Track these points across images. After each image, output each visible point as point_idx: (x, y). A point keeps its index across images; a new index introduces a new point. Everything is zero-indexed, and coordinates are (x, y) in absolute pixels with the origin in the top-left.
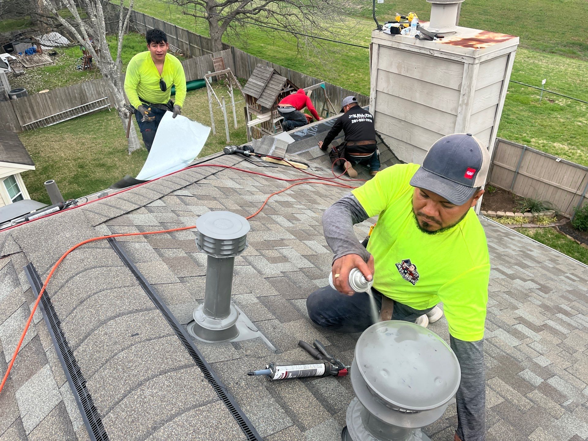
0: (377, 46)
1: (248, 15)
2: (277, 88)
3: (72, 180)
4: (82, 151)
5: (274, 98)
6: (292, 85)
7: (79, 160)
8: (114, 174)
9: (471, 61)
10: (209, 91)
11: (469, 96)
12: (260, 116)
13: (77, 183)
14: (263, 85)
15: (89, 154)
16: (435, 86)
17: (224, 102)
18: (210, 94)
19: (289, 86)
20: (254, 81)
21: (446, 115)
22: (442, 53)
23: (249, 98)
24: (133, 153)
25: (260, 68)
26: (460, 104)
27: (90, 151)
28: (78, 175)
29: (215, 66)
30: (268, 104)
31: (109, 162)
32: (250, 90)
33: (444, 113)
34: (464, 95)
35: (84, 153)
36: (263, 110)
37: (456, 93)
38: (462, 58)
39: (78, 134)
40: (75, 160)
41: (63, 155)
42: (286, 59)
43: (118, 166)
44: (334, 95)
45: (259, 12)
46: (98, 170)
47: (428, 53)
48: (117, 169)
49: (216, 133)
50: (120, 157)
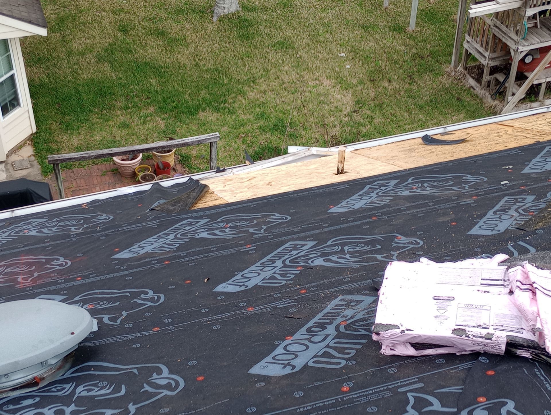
3: (103, 54)
7: (122, 15)
8: (179, 56)
13: (111, 62)
15: (141, 4)
24: (221, 19)
28: (115, 44)
40: (115, 13)
43: (188, 41)
46: (151, 41)
48: (187, 46)
49: (389, 4)
50: (196, 22)
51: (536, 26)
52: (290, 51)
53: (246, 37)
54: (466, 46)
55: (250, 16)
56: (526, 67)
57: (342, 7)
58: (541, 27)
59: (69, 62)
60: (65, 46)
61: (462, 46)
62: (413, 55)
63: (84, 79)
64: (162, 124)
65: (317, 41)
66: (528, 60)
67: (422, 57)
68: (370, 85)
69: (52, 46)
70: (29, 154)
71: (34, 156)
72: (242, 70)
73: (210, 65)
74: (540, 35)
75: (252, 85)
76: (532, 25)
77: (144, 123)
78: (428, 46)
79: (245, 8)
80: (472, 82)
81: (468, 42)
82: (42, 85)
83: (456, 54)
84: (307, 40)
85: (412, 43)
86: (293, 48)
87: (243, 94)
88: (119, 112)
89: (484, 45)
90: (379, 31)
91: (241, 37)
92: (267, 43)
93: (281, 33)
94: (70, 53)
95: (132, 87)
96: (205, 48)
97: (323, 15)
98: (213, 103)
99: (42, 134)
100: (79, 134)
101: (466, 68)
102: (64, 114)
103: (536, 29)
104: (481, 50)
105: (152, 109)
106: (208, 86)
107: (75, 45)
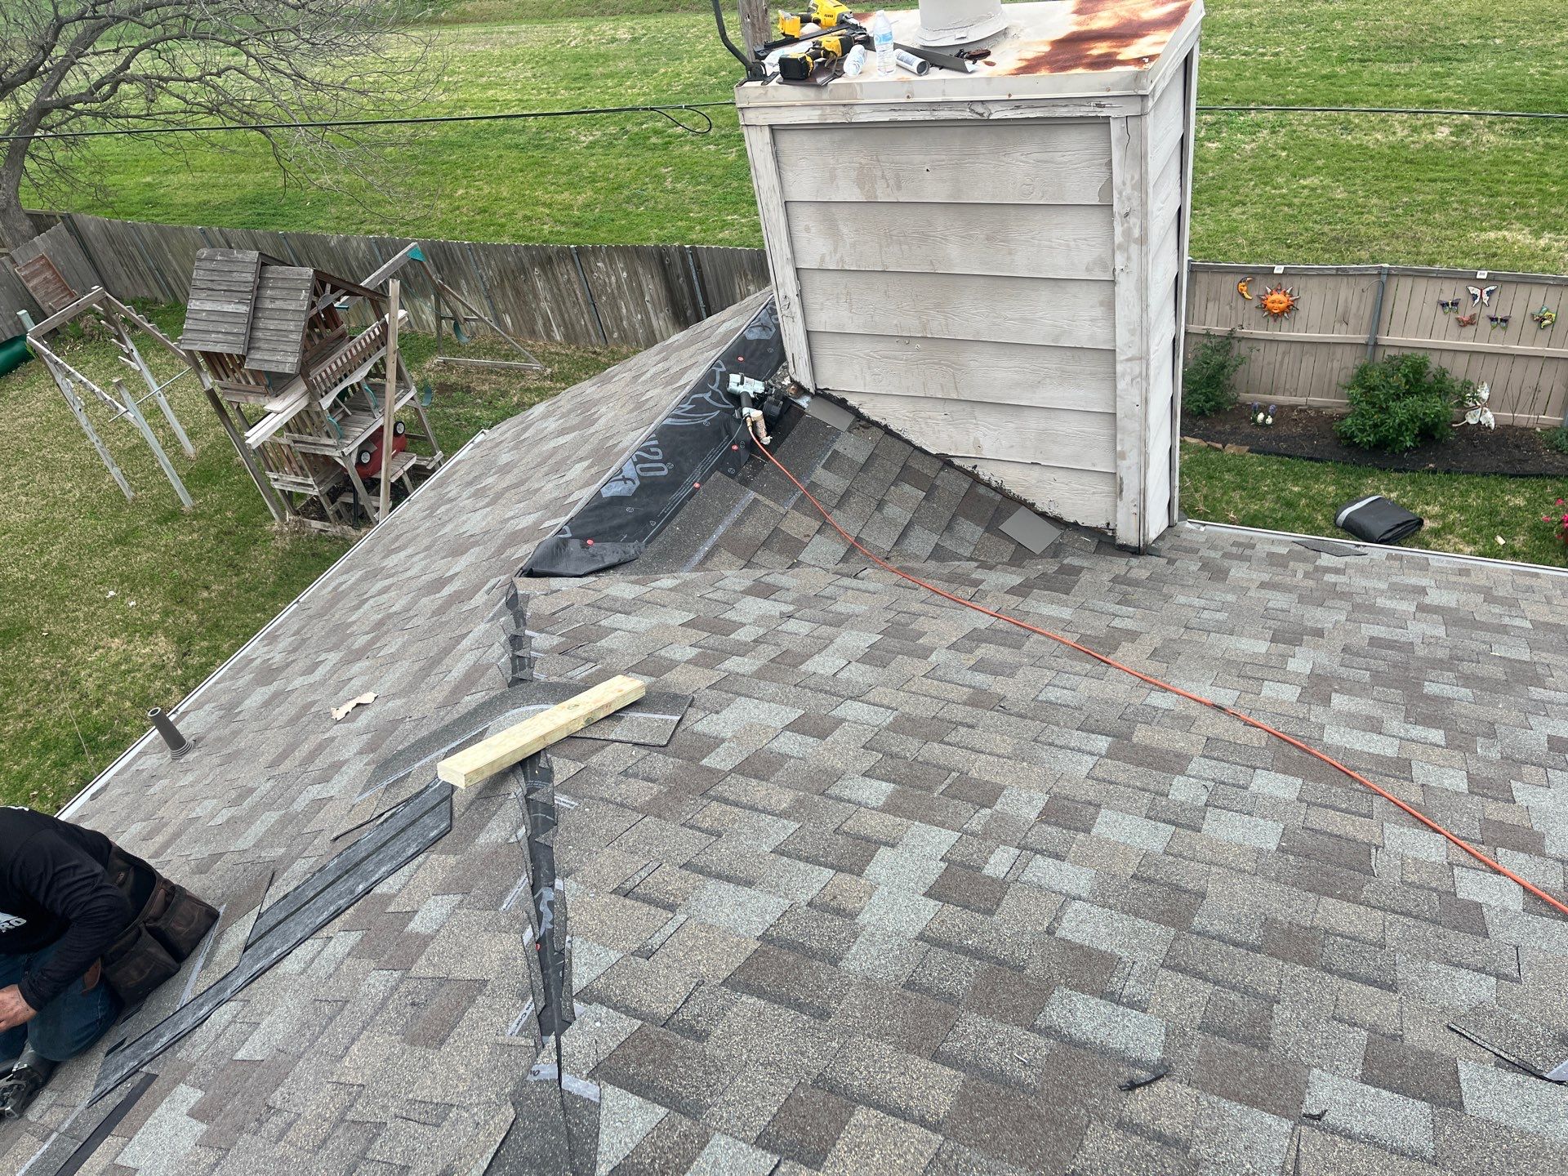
0: (767, 131)
1: (79, 106)
2: (293, 306)
5: (297, 337)
6: (336, 282)
9: (1133, 109)
10: (59, 378)
11: (1145, 215)
12: (274, 405)
14: (244, 309)
16: (1013, 211)
17: (126, 395)
18: (66, 384)
19: (328, 287)
20: (209, 306)
21: (1073, 288)
22: (1018, 104)
23: (215, 361)
25: (211, 259)
26: (1120, 247)
29: (35, 289)
30: (288, 362)
32: (207, 337)
33: (1063, 284)
34: (1127, 215)
36: (276, 384)
37: (1097, 217)
38: (1099, 106)
42: (244, 202)
44: (451, 270)
45: (114, 89)
47: (967, 115)
49: (135, 492)
54: (277, 486)
56: (370, 469)
58: (353, 413)
62: (216, 537)
65: (62, 599)
66: (366, 459)
67: (230, 533)
68: (183, 608)
74: (358, 422)
80: (316, 525)
81: (276, 480)
89: (299, 473)
97: (45, 560)
101: (297, 513)
103: (349, 418)
104: (299, 480)
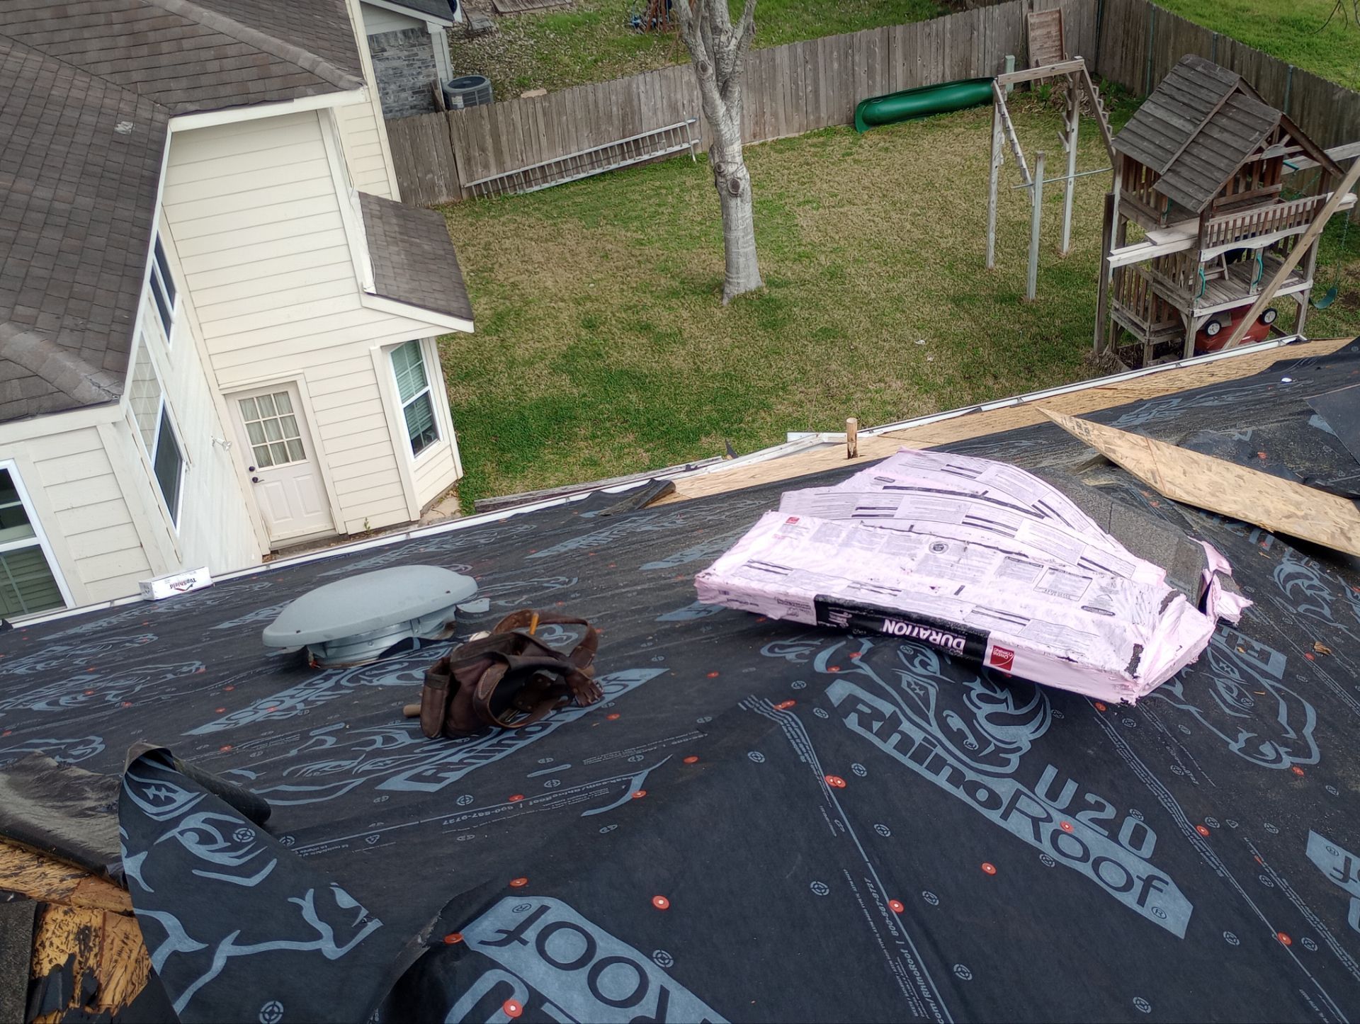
2: (1238, 143)
3: (560, 361)
4: (600, 276)
5: (1223, 177)
6: (1297, 136)
7: (589, 304)
8: (672, 359)
10: (998, 128)
12: (1156, 235)
13: (571, 373)
14: (1189, 128)
15: (616, 287)
17: (1040, 170)
18: (1000, 138)
19: (1286, 138)
20: (1160, 113)
24: (734, 301)
25: (1191, 67)
27: (620, 279)
28: (577, 347)
29: (1035, 39)
30: (1196, 198)
31: (663, 319)
35: (604, 283)
36: (1172, 215)
39: (598, 225)
40: (577, 302)
41: (549, 283)
43: (685, 335)
46: (630, 339)
48: (684, 344)
49: (996, 263)
50: (697, 308)
51: (1222, 276)
52: (840, 342)
53: (772, 326)
54: (1113, 316)
55: (777, 294)
56: (1210, 342)
57: (920, 273)
58: (1230, 278)
59: (510, 376)
60: (504, 354)
61: (1108, 318)
62: (1034, 336)
63: (531, 399)
64: (645, 457)
65: (883, 325)
66: (1213, 330)
67: (1047, 339)
68: (965, 385)
69: (486, 355)
70: (453, 511)
71: (460, 511)
72: (765, 373)
73: (718, 368)
74: (1229, 290)
75: (781, 393)
76: (1216, 276)
77: (620, 457)
78: (1058, 322)
79: (771, 283)
81: (1116, 310)
82: (471, 411)
83: (1100, 329)
84: (866, 323)
85: (1031, 318)
86: (845, 337)
87: (767, 407)
88: (582, 444)
89: (1141, 313)
90: (978, 304)
91: (764, 326)
92: (804, 331)
93: (826, 316)
94: (512, 364)
95: (601, 407)
96: (709, 346)
97: (891, 286)
98: (721, 423)
99: (471, 480)
100: (525, 477)
101: (1116, 352)
102: (503, 450)
103: (1223, 282)
104: (1137, 320)
105: (631, 437)
106: (715, 400)
107: (520, 352)
